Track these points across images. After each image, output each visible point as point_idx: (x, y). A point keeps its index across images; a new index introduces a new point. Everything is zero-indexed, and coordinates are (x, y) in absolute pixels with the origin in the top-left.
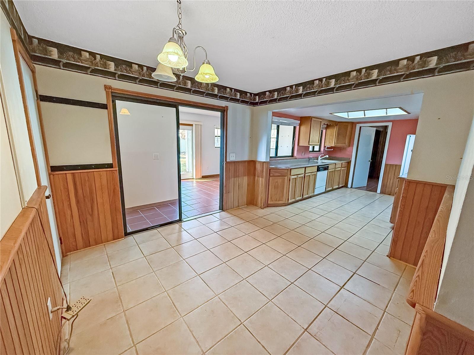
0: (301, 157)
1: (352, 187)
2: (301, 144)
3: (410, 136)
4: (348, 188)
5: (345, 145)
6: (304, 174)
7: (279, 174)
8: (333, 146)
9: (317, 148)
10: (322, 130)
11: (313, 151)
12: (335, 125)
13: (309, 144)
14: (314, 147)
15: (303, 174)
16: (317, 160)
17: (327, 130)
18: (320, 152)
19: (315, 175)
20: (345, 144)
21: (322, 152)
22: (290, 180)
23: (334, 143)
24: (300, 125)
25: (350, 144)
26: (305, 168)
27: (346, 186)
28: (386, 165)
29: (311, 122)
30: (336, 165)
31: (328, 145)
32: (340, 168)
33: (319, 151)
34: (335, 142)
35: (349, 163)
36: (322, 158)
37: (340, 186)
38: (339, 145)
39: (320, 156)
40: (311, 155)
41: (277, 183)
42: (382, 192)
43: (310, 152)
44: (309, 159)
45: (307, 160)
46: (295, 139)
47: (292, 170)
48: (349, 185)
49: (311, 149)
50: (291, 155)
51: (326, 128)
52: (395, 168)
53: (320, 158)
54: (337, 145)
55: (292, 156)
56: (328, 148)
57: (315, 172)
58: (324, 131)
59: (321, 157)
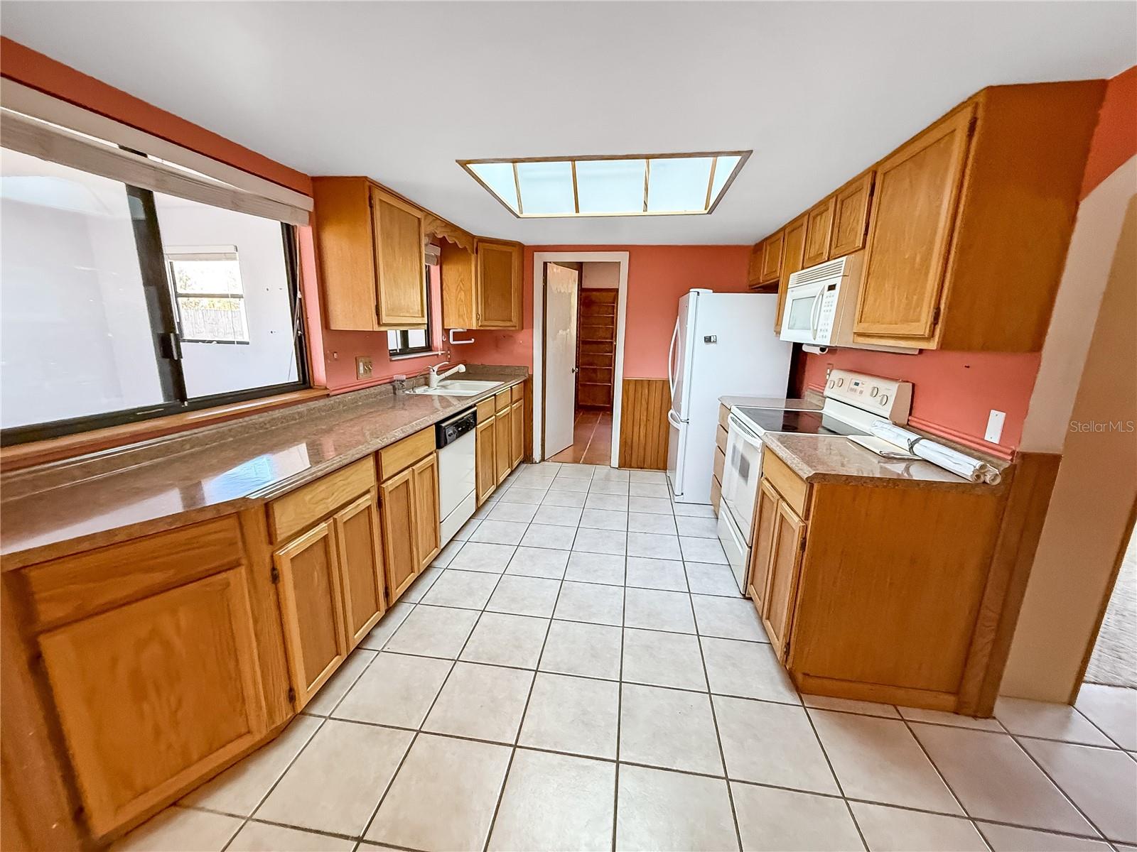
0: (351, 381)
1: (543, 459)
2: (339, 323)
3: (698, 293)
4: (536, 463)
5: (508, 324)
6: (374, 493)
7: (158, 578)
8: (474, 328)
9: (417, 338)
10: (426, 266)
11: (406, 349)
12: (469, 251)
13: (379, 323)
14: (405, 335)
15: (368, 492)
16: (427, 384)
17: (444, 267)
18: (431, 350)
19: (432, 465)
20: (511, 321)
21: (440, 353)
22: (275, 577)
23: (474, 316)
24: (318, 222)
25: (525, 321)
26: (377, 455)
27: (528, 459)
28: (626, 383)
29: (371, 207)
30: (498, 398)
31: (456, 325)
32: (507, 406)
33: (429, 347)
34: (477, 314)
35: (527, 384)
36: (443, 376)
37: (515, 464)
38: (495, 325)
39: (436, 368)
40: (400, 369)
41: (155, 649)
42: (625, 463)
43: (391, 355)
44: (394, 389)
45: (387, 392)
46: (299, 295)
47: (278, 509)
48: (537, 455)
49: (394, 342)
50: (294, 378)
51: (441, 261)
52: (647, 391)
53: (435, 378)
54: (486, 323)
55: (305, 381)
56: (457, 336)
57: (431, 453)
58: (435, 270)
59: (439, 373)
